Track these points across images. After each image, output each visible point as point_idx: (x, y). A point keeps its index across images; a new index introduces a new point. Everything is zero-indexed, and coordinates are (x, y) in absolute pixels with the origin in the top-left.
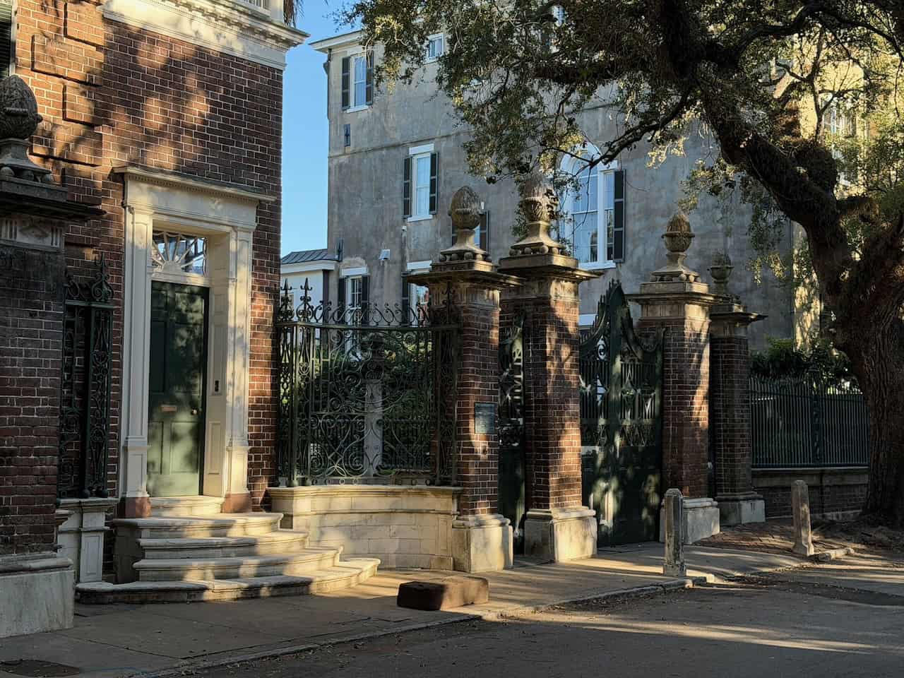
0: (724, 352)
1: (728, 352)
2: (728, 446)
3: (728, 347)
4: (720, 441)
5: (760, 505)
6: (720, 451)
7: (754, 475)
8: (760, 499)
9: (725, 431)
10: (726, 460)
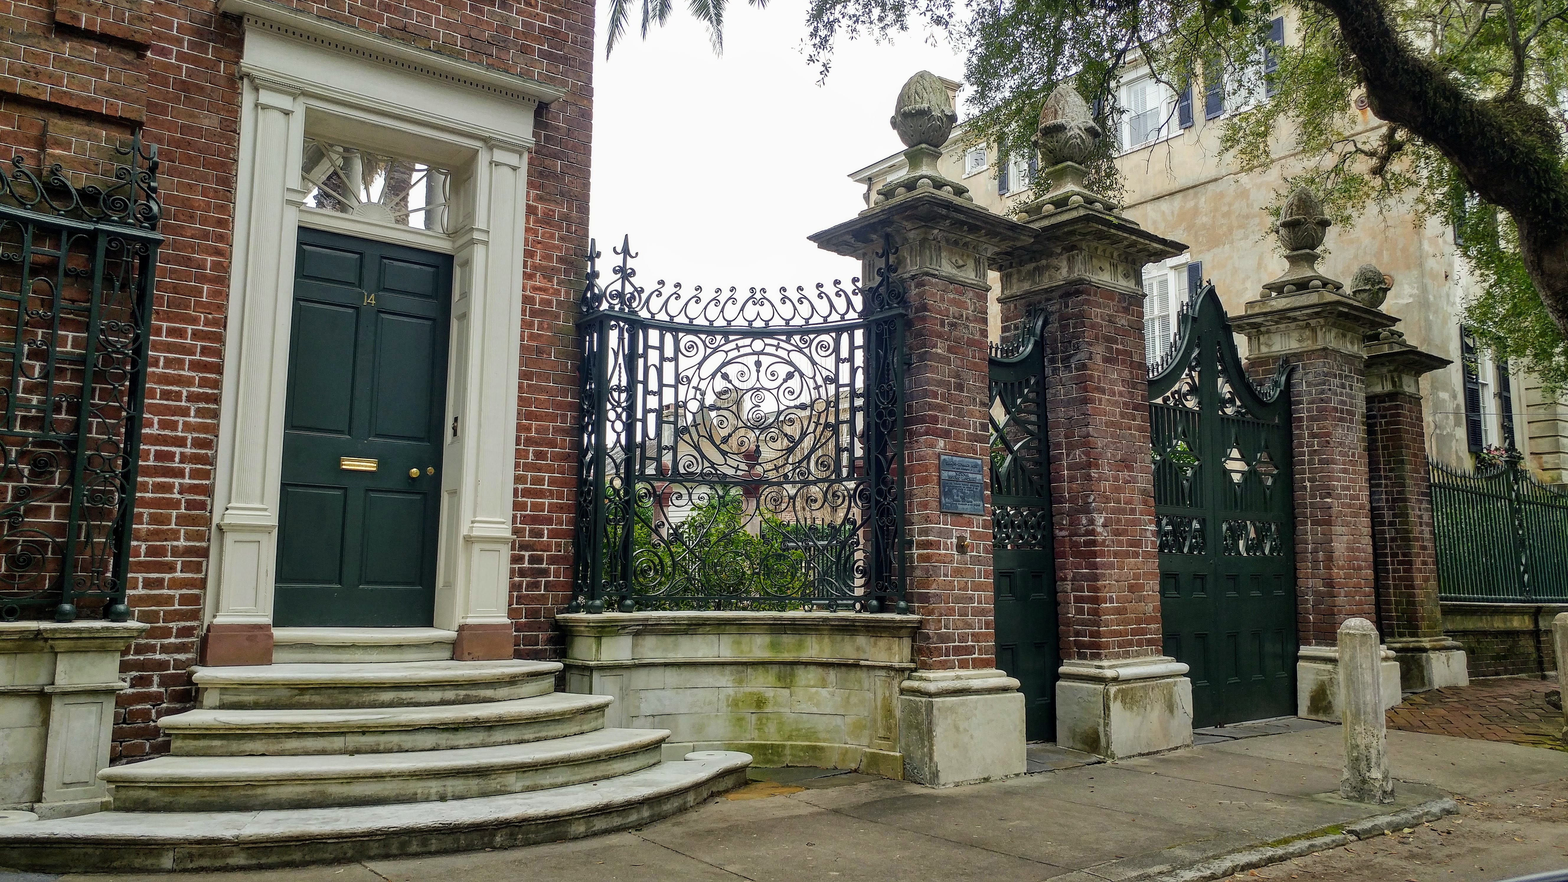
0: (1384, 417)
1: (1392, 415)
2: (1400, 563)
3: (1389, 409)
4: (1386, 555)
5: (1460, 658)
6: (1387, 571)
7: (1447, 612)
8: (1458, 649)
9: (1393, 540)
10: (1396, 587)
